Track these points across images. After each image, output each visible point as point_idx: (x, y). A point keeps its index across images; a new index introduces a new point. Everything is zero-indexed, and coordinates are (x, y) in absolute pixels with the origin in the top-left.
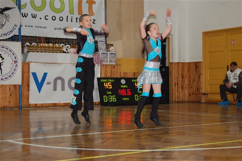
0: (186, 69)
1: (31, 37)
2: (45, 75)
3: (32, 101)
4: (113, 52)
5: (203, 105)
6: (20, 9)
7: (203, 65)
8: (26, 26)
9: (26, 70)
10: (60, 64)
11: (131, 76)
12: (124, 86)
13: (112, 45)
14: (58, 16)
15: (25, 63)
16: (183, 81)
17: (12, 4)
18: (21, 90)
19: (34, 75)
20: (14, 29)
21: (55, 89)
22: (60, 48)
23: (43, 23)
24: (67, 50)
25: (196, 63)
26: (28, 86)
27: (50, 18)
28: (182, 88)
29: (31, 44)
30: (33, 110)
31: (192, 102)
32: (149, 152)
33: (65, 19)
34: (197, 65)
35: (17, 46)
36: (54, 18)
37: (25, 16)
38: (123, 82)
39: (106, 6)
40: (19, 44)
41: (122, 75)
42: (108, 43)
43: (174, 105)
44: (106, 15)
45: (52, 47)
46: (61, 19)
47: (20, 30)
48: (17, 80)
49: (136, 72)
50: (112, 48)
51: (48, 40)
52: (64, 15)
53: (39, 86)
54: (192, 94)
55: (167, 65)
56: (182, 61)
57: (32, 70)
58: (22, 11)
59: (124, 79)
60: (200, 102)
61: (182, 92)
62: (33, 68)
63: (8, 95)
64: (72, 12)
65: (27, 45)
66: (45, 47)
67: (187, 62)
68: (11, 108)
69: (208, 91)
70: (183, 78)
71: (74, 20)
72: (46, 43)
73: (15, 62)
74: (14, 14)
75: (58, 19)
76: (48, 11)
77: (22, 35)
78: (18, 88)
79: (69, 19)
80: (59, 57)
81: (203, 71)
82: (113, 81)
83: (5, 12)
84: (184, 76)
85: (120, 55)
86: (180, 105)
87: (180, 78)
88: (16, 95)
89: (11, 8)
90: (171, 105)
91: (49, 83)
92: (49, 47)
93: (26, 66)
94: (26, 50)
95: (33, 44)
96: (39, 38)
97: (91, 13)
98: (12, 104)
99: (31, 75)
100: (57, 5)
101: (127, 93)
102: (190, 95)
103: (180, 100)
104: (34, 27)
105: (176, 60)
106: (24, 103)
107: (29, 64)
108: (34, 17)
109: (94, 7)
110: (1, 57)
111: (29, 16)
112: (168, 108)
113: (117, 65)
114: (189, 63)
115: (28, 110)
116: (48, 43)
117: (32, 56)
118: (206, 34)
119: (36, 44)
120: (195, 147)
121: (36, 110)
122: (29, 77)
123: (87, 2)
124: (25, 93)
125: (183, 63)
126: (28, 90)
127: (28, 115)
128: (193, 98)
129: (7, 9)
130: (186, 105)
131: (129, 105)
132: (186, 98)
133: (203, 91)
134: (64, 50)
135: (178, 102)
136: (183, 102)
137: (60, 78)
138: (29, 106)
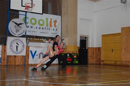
0: (95, 50)
1: (30, 36)
2: (36, 52)
3: (30, 63)
4: (64, 42)
5: (102, 66)
6: (26, 24)
7: (102, 49)
8: (28, 31)
9: (28, 50)
10: (42, 47)
11: (72, 53)
12: (69, 57)
13: (64, 40)
14: (41, 27)
15: (27, 47)
16: (93, 55)
17: (23, 22)
18: (25, 58)
19: (31, 51)
20: (23, 32)
21: (40, 58)
22: (42, 40)
23: (35, 30)
24: (45, 41)
25: (99, 48)
26: (28, 56)
27: (38, 28)
28: (93, 58)
29: (30, 38)
30: (30, 66)
31: (97, 64)
32: (84, 85)
33: (44, 28)
34: (99, 49)
35: (24, 40)
36: (40, 28)
37: (28, 27)
38: (68, 55)
39: (61, 23)
40: (25, 39)
41: (68, 52)
42: (62, 39)
43: (89, 65)
44: (61, 27)
45: (39, 40)
46: (43, 28)
47: (26, 33)
48: (24, 53)
49: (73, 51)
50: (64, 41)
51: (37, 37)
52: (44, 27)
53: (33, 56)
54: (97, 61)
55: (87, 49)
56: (93, 47)
57: (30, 50)
58: (27, 25)
59: (69, 54)
60: (101, 64)
61: (93, 60)
62: (31, 49)
63: (20, 60)
64: (47, 26)
65: (28, 39)
66: (36, 40)
67: (95, 47)
68: (21, 66)
69: (104, 59)
70: (93, 54)
71: (48, 29)
72: (36, 38)
73: (23, 46)
74: (23, 26)
75: (41, 28)
76: (37, 25)
77: (27, 35)
78: (24, 57)
79: (46, 29)
80: (42, 44)
81: (102, 51)
82: (64, 55)
83: (20, 25)
84: (94, 53)
85: (67, 44)
86: (92, 65)
87: (92, 54)
88: (23, 60)
89: (22, 24)
90: (88, 65)
91: (37, 55)
92: (37, 40)
93: (28, 47)
94: (28, 41)
95: (31, 38)
96: (33, 36)
97: (55, 26)
98: (21, 64)
99: (30, 52)
100: (41, 22)
101: (70, 60)
102: (96, 61)
103: (92, 63)
104: (31, 31)
105: (90, 46)
106: (26, 64)
107: (29, 47)
108: (32, 27)
109: (57, 24)
110: (18, 44)
111: (30, 27)
112: (87, 67)
113: (66, 48)
114: (96, 48)
115: (28, 66)
116: (37, 38)
117: (30, 44)
118: (103, 36)
119: (32, 39)
120: (102, 84)
121: (31, 66)
122: (29, 52)
123: (54, 22)
124: (27, 59)
125: (93, 48)
126: (28, 58)
127: (28, 68)
128: (97, 62)
129: (21, 24)
130: (95, 65)
131: (71, 65)
132: (95, 63)
133: (102, 59)
134: (44, 41)
135: (91, 64)
136: (93, 64)
137: (41, 53)
138: (29, 65)
